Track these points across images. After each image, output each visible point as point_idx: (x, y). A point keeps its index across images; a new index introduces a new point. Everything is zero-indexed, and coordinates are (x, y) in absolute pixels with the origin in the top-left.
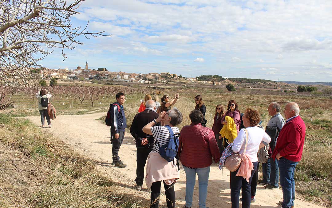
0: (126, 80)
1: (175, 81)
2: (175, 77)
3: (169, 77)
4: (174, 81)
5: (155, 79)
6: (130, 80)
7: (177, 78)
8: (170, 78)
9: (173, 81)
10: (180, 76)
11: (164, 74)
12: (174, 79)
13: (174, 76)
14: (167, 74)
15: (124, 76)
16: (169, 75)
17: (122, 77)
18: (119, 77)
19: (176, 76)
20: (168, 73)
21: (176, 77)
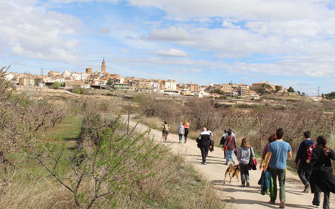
0: (168, 91)
1: (280, 98)
2: (279, 91)
3: (267, 92)
4: (277, 98)
5: (237, 93)
6: (177, 92)
7: (284, 92)
8: (269, 93)
9: (275, 97)
10: (291, 90)
11: (259, 84)
12: (278, 94)
13: (278, 88)
14: (263, 85)
15: (167, 84)
16: (269, 86)
17: (163, 85)
18: (155, 85)
19: (283, 89)
20: (267, 84)
21: (282, 91)
